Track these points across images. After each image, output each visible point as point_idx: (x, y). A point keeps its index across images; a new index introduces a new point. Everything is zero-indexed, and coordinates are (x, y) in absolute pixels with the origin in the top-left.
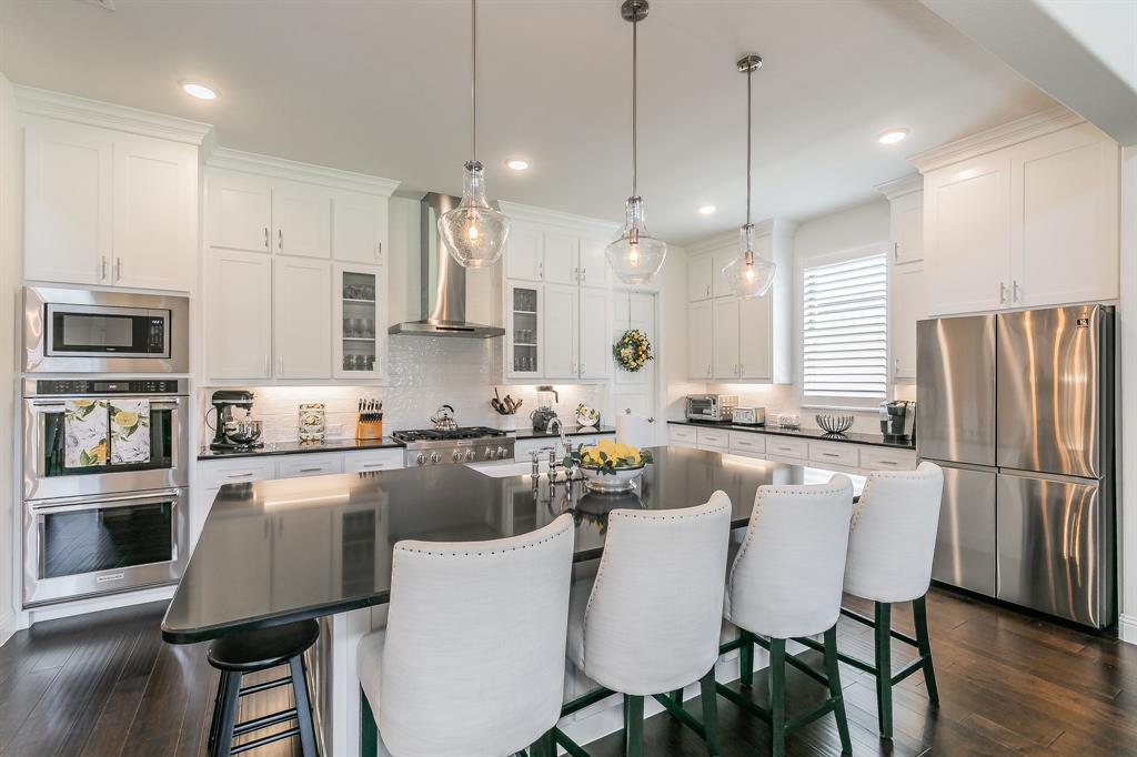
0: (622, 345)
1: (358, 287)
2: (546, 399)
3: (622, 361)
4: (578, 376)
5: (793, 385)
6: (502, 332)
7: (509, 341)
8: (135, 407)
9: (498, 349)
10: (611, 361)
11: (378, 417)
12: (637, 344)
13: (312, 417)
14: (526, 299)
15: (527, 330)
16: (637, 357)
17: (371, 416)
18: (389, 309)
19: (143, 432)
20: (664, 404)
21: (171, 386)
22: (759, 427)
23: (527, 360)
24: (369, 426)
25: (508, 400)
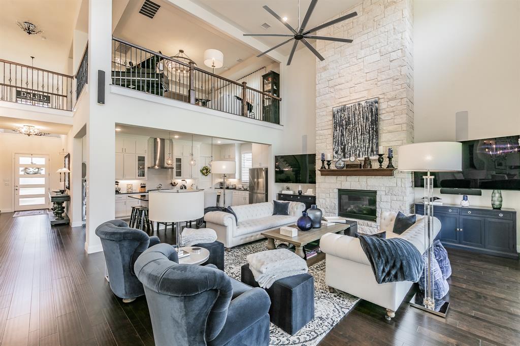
0: (203, 170)
1: (141, 159)
2: (184, 183)
3: (203, 174)
4: (191, 177)
5: (240, 179)
6: (173, 168)
7: (175, 170)
9: (172, 172)
10: (200, 174)
11: (145, 187)
12: (207, 169)
13: (130, 187)
14: (179, 160)
15: (179, 167)
16: (207, 173)
17: (143, 187)
18: (148, 163)
20: (214, 184)
22: (235, 189)
23: (179, 174)
24: (143, 189)
25: (174, 183)
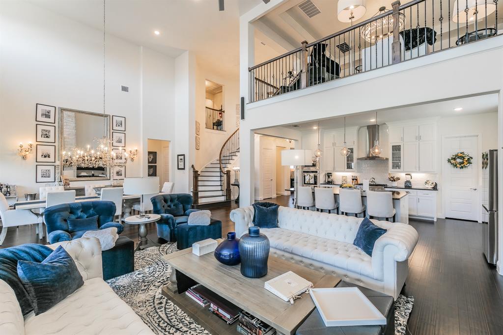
2: (408, 178)
3: (454, 165)
4: (418, 171)
8: (312, 175)
12: (462, 158)
13: (345, 179)
14: (396, 149)
16: (462, 163)
17: (354, 179)
18: (358, 155)
19: (313, 179)
21: (316, 172)
23: (396, 166)
